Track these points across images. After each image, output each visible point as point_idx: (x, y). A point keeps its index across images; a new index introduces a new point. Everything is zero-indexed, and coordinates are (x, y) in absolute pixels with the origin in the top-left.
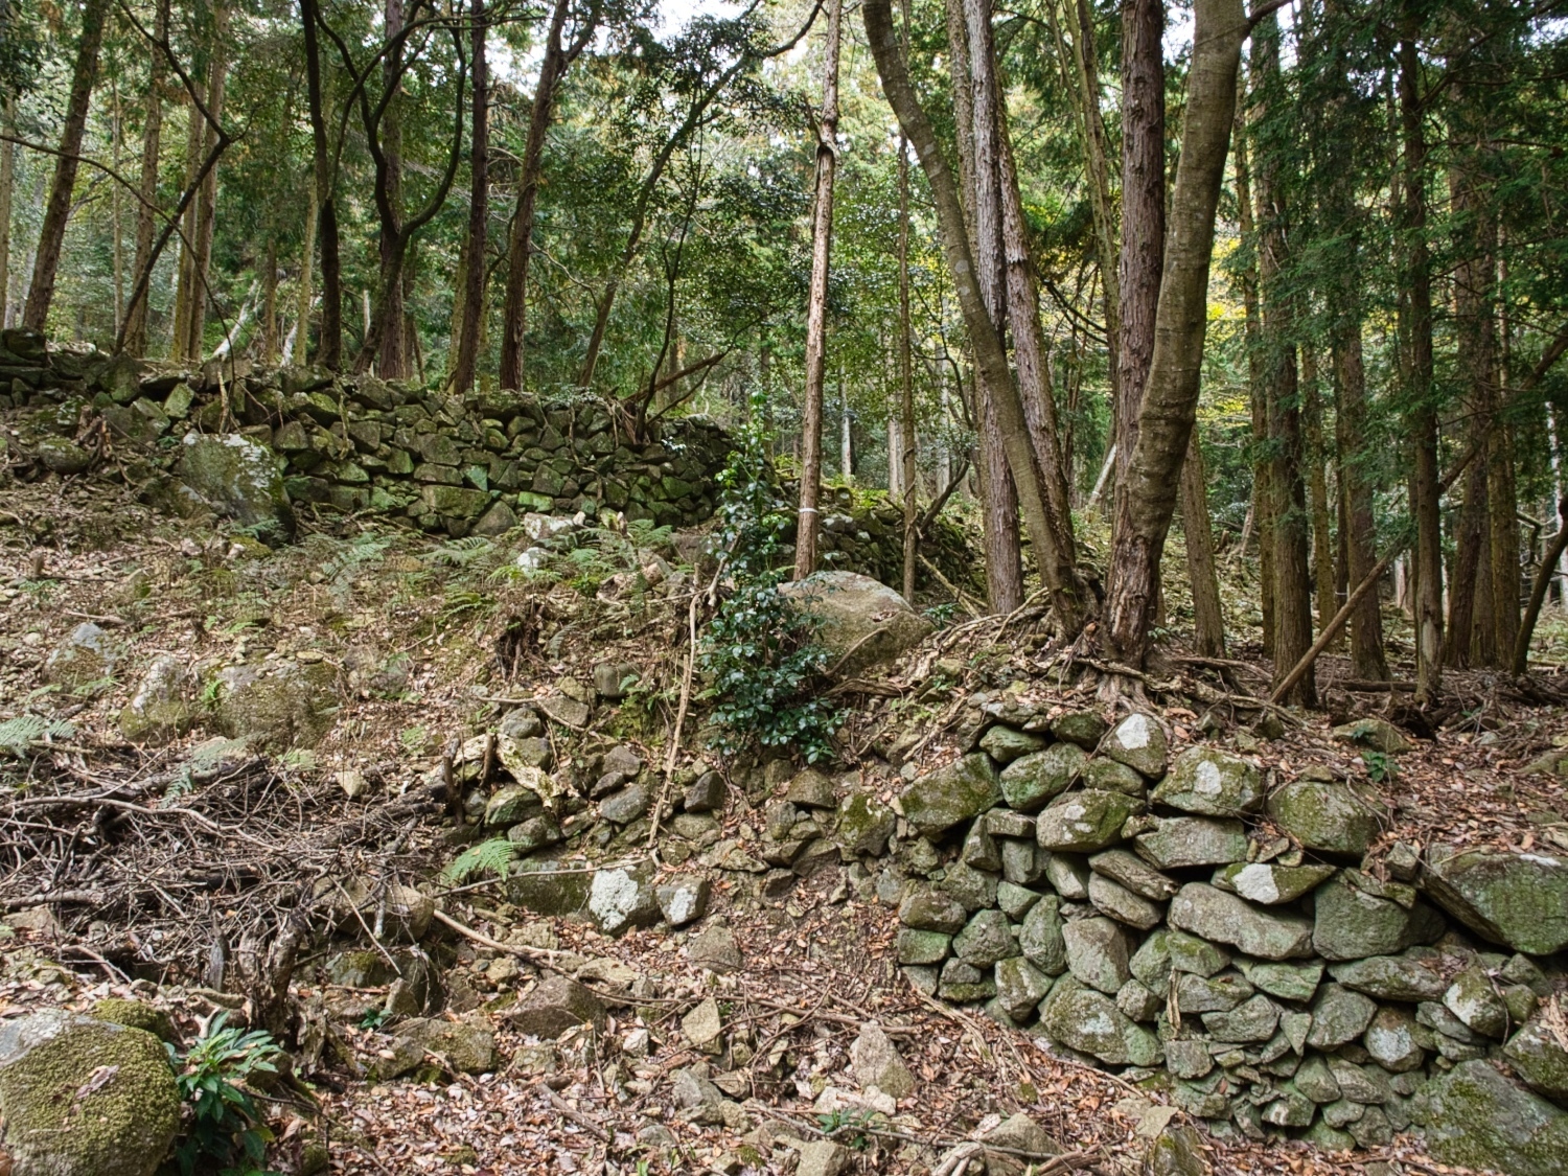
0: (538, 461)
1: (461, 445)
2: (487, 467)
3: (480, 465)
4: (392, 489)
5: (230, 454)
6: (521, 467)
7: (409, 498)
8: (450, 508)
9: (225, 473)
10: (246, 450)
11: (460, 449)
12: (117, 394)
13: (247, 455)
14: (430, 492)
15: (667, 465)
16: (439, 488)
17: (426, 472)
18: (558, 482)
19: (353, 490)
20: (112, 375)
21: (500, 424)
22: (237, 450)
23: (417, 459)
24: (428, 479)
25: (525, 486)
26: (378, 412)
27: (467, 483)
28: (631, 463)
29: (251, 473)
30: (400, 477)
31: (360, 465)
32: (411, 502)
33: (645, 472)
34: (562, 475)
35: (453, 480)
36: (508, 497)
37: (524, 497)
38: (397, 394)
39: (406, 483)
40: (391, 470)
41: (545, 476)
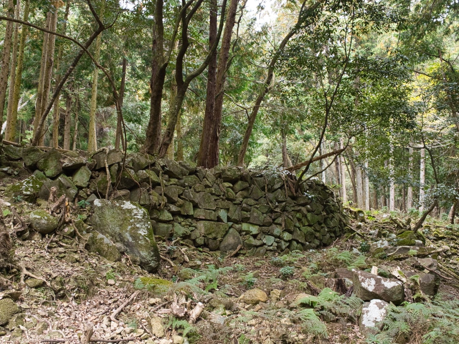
0: (251, 206)
1: (216, 198)
2: (228, 210)
3: (225, 209)
4: (183, 223)
5: (125, 213)
6: (243, 209)
7: (191, 228)
8: (210, 234)
9: (121, 225)
10: (135, 212)
11: (215, 200)
12: (49, 173)
13: (136, 215)
14: (201, 226)
15: (309, 206)
16: (207, 223)
17: (200, 213)
18: (262, 217)
19: (166, 225)
20: (46, 161)
21: (231, 185)
22: (130, 211)
23: (196, 206)
24: (201, 217)
25: (246, 220)
26: (176, 180)
27: (219, 220)
28: (293, 206)
29: (138, 226)
30: (187, 217)
31: (169, 211)
32: (192, 231)
33: (299, 211)
34: (263, 213)
35: (213, 218)
36: (237, 226)
37: (245, 226)
38: (185, 169)
39: (190, 220)
40: (183, 213)
41: (255, 214)
